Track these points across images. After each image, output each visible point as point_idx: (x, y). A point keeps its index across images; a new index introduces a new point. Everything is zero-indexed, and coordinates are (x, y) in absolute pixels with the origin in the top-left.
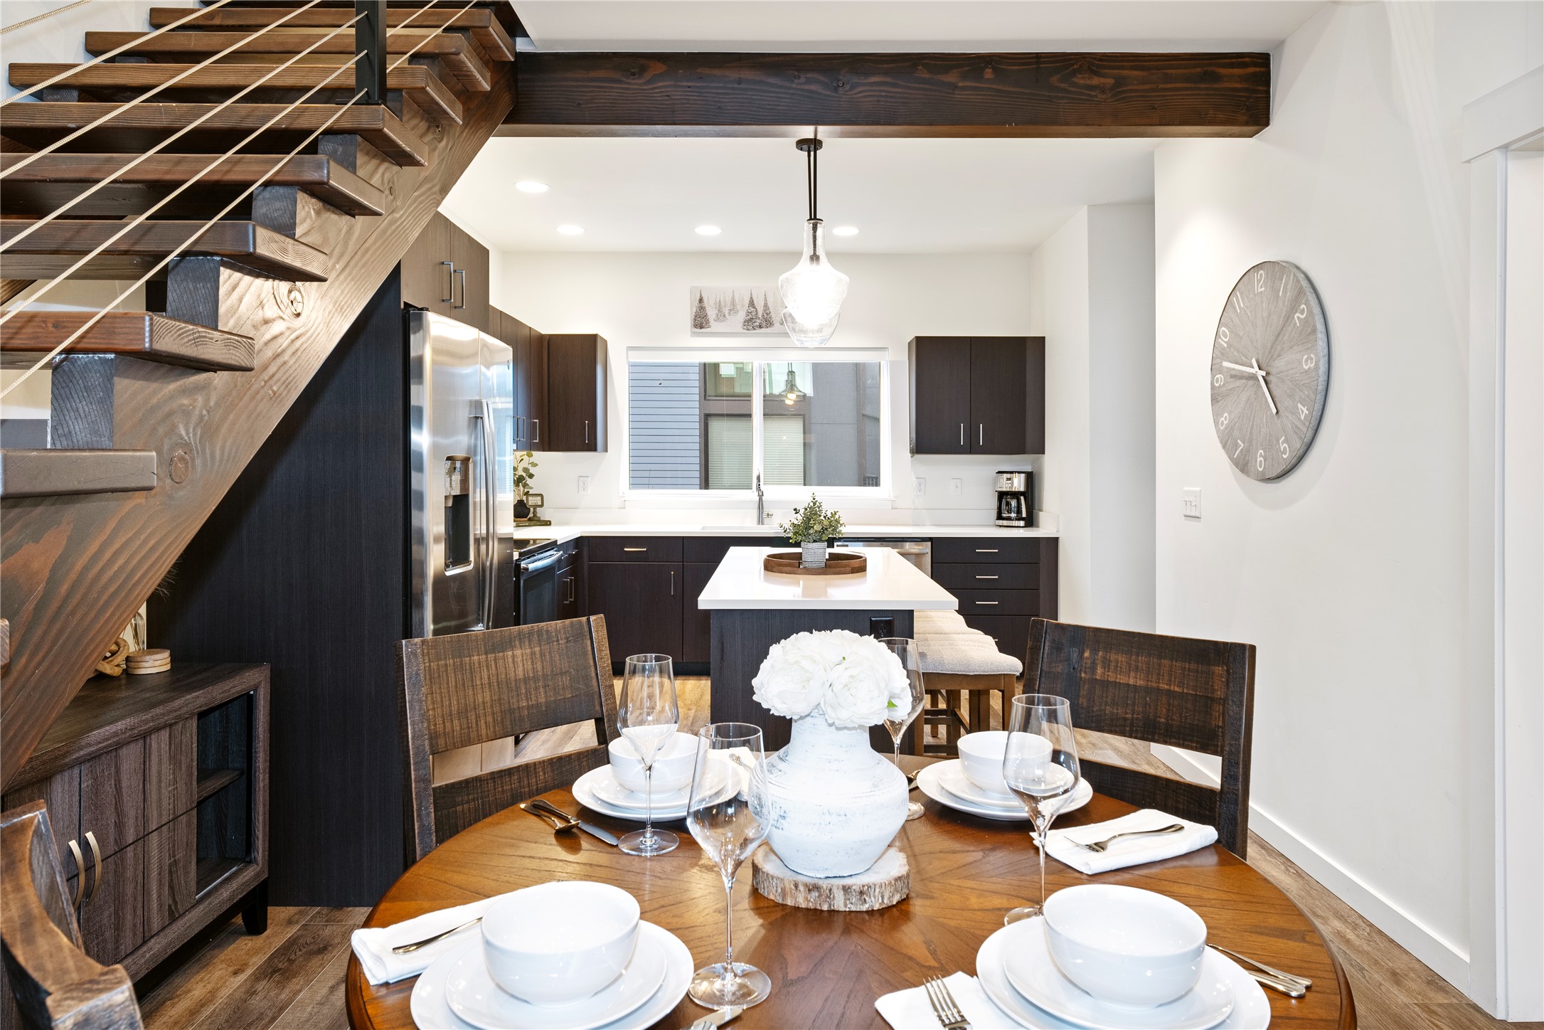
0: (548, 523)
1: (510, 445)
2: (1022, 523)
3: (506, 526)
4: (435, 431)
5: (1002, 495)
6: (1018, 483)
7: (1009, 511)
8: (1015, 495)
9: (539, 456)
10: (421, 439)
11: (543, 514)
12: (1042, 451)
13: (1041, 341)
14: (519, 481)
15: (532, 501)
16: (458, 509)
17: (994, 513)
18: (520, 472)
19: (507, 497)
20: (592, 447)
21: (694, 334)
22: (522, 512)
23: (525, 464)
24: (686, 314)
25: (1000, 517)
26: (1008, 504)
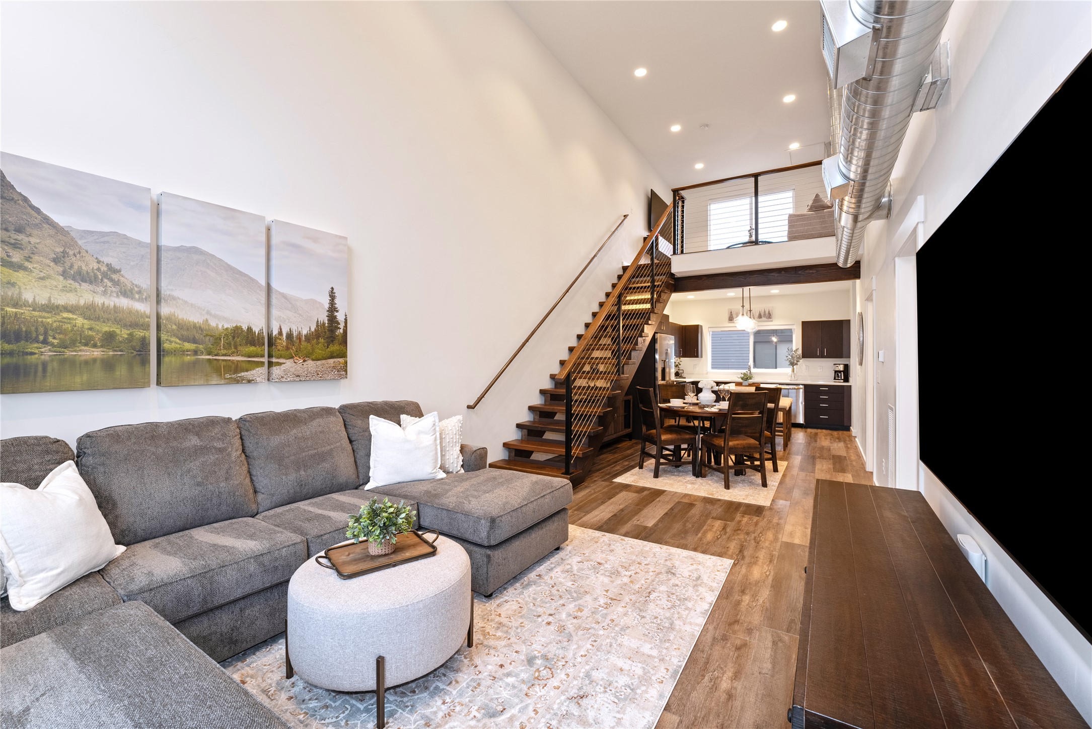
0: (685, 378)
1: (674, 356)
2: (842, 381)
3: (673, 378)
4: (659, 356)
5: (836, 372)
6: (841, 368)
7: (838, 377)
8: (840, 372)
9: (682, 359)
10: (657, 356)
11: (684, 375)
12: (849, 357)
13: (849, 321)
14: (676, 366)
15: (680, 372)
16: (664, 370)
17: (833, 378)
18: (677, 363)
19: (673, 371)
20: (697, 356)
21: (729, 323)
22: (677, 374)
23: (678, 361)
24: (727, 316)
25: (835, 379)
26: (838, 375)
